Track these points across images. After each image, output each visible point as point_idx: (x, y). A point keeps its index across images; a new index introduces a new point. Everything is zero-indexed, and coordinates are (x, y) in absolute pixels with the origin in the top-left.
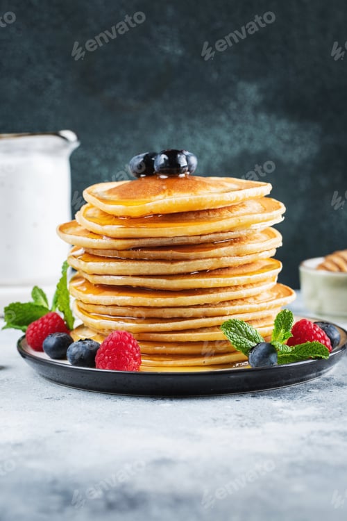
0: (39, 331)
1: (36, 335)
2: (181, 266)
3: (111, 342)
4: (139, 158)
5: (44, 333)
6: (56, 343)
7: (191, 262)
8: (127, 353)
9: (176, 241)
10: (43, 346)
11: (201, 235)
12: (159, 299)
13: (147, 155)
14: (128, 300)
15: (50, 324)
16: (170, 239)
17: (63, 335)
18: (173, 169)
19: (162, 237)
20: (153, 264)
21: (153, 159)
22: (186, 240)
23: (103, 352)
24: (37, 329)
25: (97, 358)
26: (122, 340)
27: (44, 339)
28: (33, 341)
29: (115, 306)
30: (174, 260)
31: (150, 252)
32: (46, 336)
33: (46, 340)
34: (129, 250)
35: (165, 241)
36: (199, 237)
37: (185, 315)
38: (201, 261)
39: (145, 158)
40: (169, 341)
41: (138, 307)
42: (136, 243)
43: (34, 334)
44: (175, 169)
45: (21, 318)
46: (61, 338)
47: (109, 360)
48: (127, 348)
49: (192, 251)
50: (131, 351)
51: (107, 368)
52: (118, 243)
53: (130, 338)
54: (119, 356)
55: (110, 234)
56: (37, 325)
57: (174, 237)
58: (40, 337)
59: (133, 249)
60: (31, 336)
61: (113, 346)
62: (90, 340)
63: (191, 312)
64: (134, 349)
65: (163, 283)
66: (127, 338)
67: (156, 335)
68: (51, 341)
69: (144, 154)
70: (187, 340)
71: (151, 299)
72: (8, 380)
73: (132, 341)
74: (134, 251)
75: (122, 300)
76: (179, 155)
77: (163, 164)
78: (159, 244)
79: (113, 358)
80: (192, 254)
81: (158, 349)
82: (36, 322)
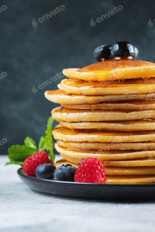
0: (32, 163)
1: (31, 165)
2: (133, 115)
3: (86, 165)
4: (100, 48)
5: (36, 164)
6: (45, 169)
7: (140, 112)
8: (97, 172)
9: (130, 97)
10: (36, 171)
11: (146, 94)
12: (118, 137)
13: (105, 46)
14: (96, 138)
15: (40, 158)
16: (125, 96)
17: (49, 164)
18: (124, 54)
19: (120, 94)
20: (114, 113)
21: (110, 48)
22: (136, 97)
23: (80, 171)
24: (31, 161)
25: (76, 176)
26: (94, 163)
27: (36, 168)
28: (28, 169)
29: (87, 142)
30: (128, 111)
31: (112, 105)
32: (37, 165)
33: (38, 167)
34: (97, 104)
35: (122, 98)
36: (145, 95)
37: (135, 148)
38: (146, 111)
39: (104, 48)
40: (124, 166)
41: (103, 143)
42: (102, 98)
43: (29, 165)
44: (126, 53)
45: (19, 157)
46: (49, 166)
47: (84, 177)
48: (97, 168)
49: (141, 104)
50: (99, 171)
51: (83, 182)
52: (90, 99)
53: (99, 162)
54: (92, 174)
55: (84, 92)
56: (31, 159)
57: (128, 94)
58: (33, 167)
59: (100, 103)
60: (27, 166)
61: (88, 167)
62: (69, 165)
63: (139, 146)
64: (102, 169)
65: (120, 126)
66: (97, 162)
67: (115, 162)
68: (41, 168)
69: (103, 46)
70: (136, 165)
71: (112, 137)
72: (12, 194)
73: (101, 164)
74: (101, 105)
75: (92, 137)
76: (128, 45)
77: (117, 51)
78: (118, 99)
79: (87, 175)
80: (141, 106)
81: (116, 171)
82: (30, 157)
